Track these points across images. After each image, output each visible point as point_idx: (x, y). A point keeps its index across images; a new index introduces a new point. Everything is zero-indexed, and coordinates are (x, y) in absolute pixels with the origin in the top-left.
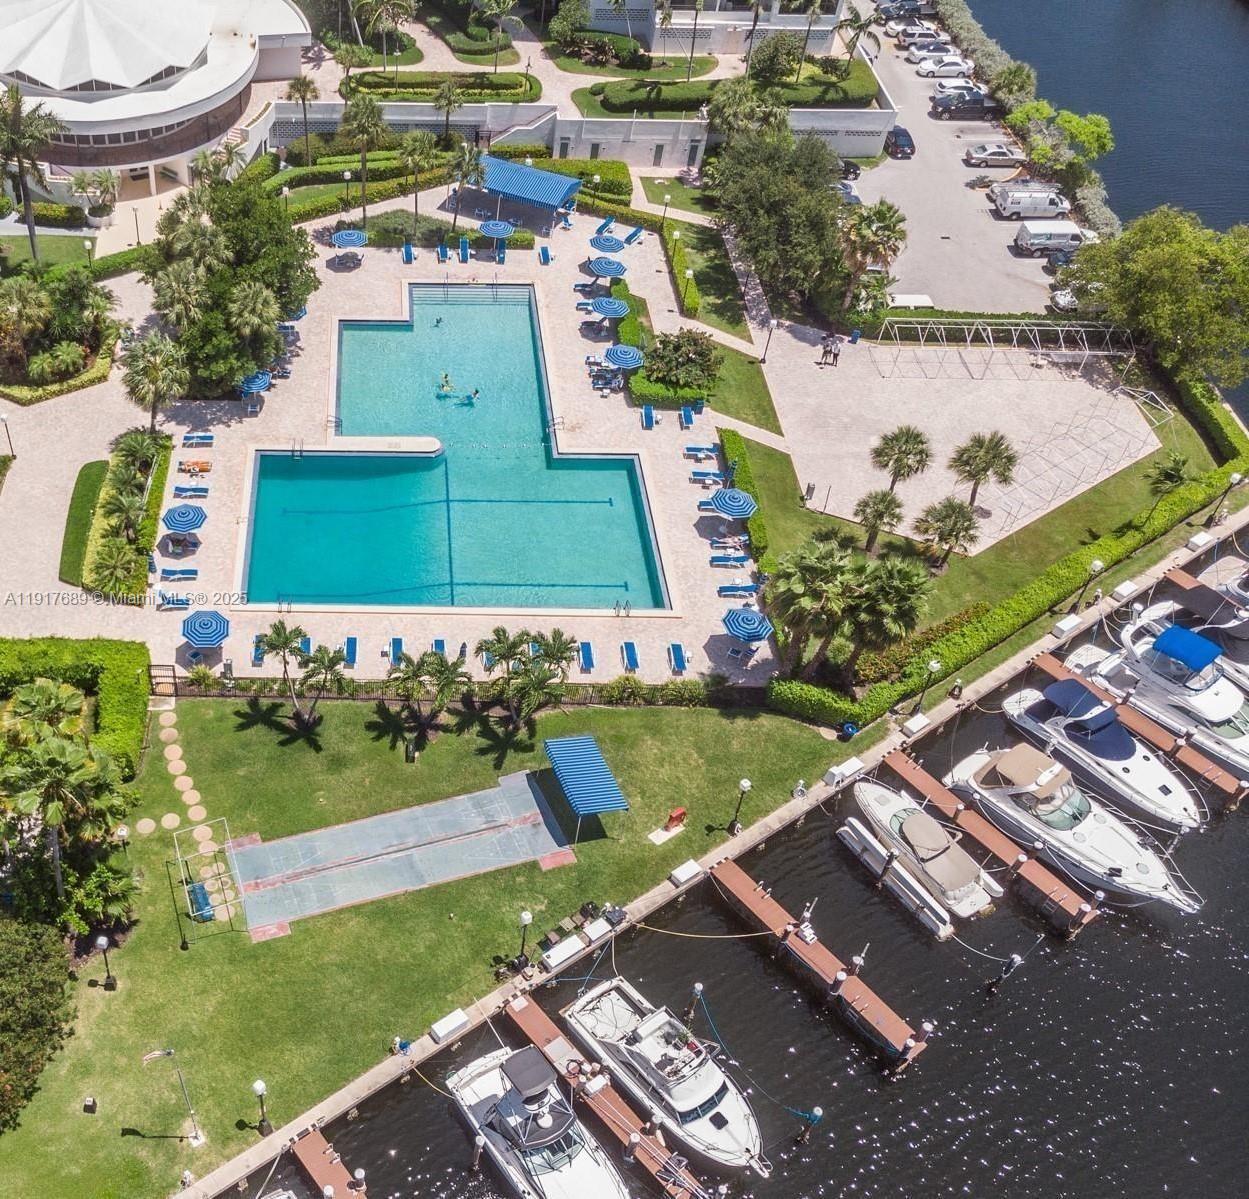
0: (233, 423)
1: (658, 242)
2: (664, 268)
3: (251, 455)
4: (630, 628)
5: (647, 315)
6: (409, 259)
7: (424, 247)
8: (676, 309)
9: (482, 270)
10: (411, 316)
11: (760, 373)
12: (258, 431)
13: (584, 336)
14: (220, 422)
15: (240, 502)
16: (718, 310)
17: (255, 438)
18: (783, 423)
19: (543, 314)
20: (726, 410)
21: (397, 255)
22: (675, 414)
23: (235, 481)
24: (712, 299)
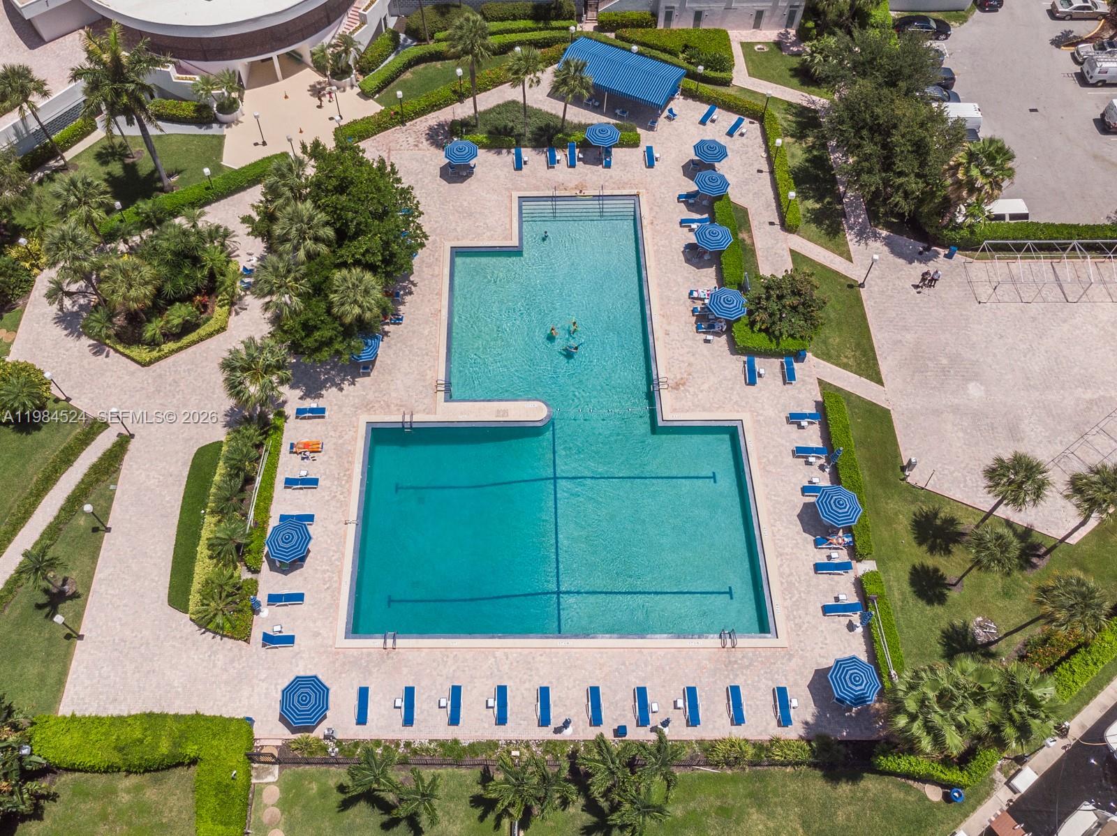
0: (346, 385)
1: (759, 133)
2: (765, 168)
3: (362, 431)
4: (736, 662)
5: (750, 231)
6: (519, 164)
7: (534, 147)
8: (777, 221)
9: (590, 177)
10: (521, 239)
11: (859, 300)
12: (370, 396)
13: (688, 261)
14: (334, 384)
15: (349, 492)
16: (817, 218)
17: (368, 406)
18: (884, 367)
19: (647, 234)
20: (826, 356)
21: (508, 158)
22: (776, 362)
23: (346, 465)
24: (811, 204)
